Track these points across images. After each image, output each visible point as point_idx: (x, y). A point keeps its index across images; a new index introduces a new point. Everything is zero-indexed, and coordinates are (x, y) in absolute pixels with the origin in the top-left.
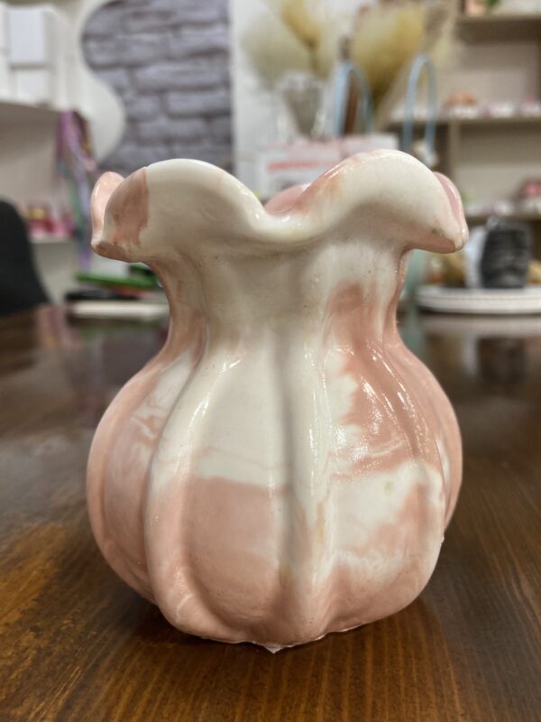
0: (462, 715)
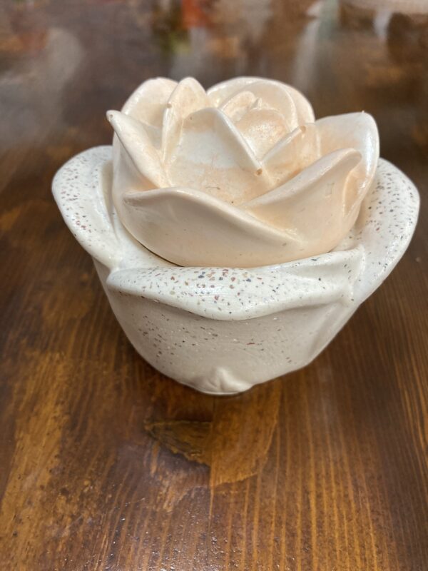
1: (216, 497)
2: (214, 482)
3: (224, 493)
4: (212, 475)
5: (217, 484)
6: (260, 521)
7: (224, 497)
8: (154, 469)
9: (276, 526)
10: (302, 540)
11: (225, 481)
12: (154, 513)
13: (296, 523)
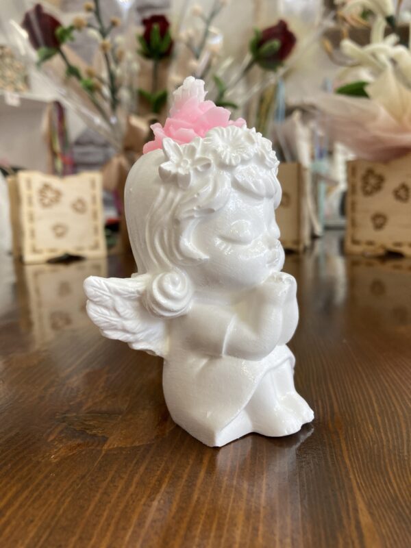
0: (264, 507)
1: (106, 455)
2: (109, 446)
3: (115, 452)
4: (109, 442)
5: (111, 447)
6: (146, 469)
7: (114, 454)
8: (51, 438)
9: (162, 472)
10: (186, 481)
11: (120, 446)
12: (39, 463)
13: (184, 471)
